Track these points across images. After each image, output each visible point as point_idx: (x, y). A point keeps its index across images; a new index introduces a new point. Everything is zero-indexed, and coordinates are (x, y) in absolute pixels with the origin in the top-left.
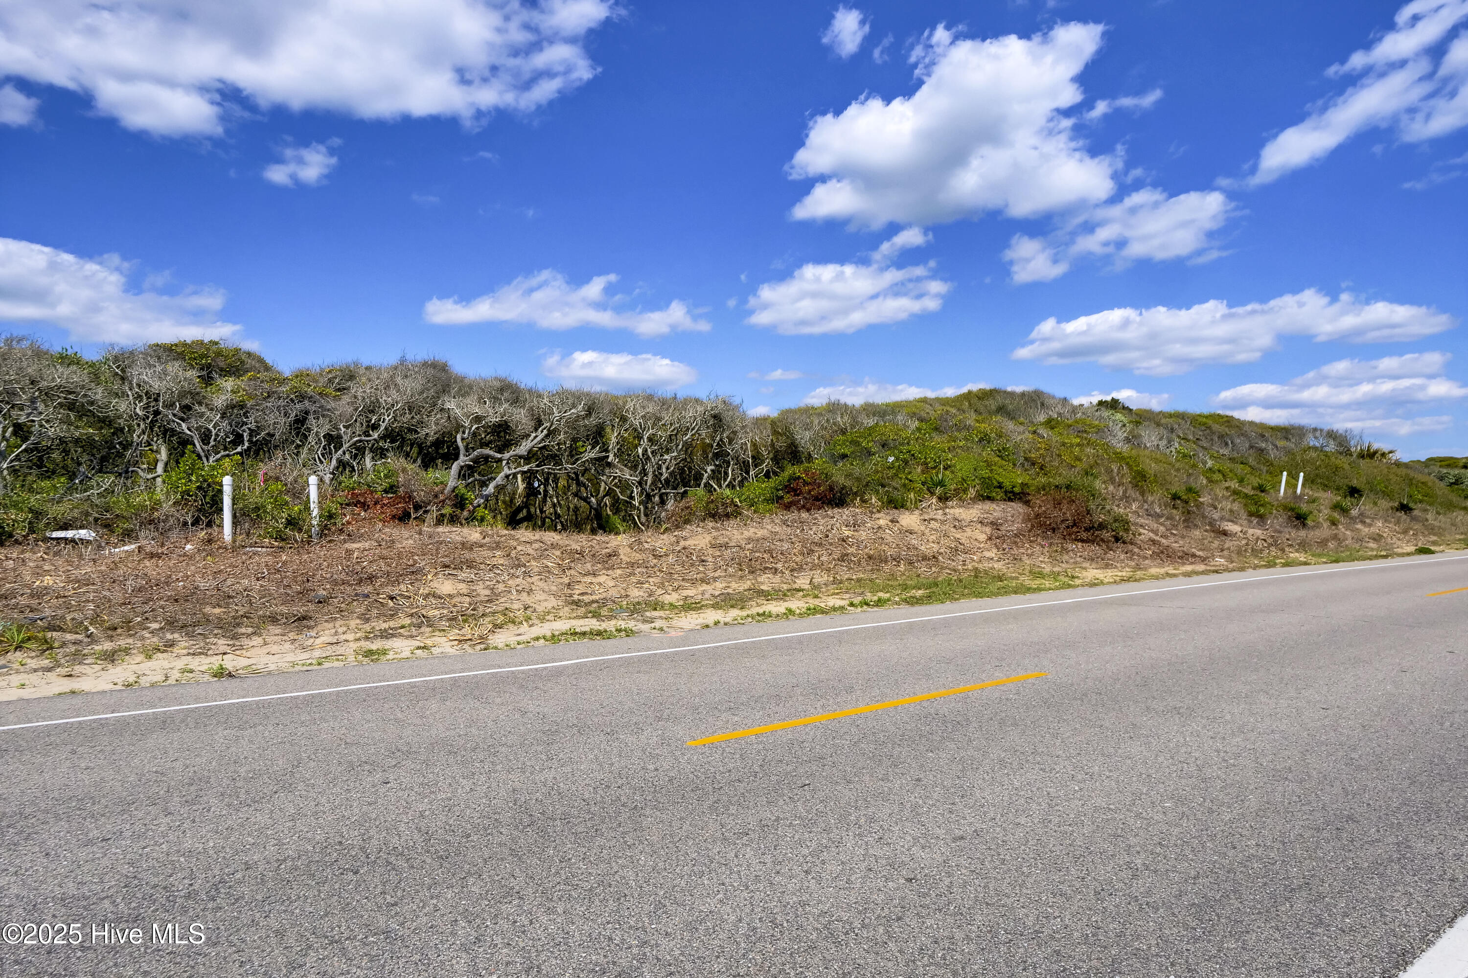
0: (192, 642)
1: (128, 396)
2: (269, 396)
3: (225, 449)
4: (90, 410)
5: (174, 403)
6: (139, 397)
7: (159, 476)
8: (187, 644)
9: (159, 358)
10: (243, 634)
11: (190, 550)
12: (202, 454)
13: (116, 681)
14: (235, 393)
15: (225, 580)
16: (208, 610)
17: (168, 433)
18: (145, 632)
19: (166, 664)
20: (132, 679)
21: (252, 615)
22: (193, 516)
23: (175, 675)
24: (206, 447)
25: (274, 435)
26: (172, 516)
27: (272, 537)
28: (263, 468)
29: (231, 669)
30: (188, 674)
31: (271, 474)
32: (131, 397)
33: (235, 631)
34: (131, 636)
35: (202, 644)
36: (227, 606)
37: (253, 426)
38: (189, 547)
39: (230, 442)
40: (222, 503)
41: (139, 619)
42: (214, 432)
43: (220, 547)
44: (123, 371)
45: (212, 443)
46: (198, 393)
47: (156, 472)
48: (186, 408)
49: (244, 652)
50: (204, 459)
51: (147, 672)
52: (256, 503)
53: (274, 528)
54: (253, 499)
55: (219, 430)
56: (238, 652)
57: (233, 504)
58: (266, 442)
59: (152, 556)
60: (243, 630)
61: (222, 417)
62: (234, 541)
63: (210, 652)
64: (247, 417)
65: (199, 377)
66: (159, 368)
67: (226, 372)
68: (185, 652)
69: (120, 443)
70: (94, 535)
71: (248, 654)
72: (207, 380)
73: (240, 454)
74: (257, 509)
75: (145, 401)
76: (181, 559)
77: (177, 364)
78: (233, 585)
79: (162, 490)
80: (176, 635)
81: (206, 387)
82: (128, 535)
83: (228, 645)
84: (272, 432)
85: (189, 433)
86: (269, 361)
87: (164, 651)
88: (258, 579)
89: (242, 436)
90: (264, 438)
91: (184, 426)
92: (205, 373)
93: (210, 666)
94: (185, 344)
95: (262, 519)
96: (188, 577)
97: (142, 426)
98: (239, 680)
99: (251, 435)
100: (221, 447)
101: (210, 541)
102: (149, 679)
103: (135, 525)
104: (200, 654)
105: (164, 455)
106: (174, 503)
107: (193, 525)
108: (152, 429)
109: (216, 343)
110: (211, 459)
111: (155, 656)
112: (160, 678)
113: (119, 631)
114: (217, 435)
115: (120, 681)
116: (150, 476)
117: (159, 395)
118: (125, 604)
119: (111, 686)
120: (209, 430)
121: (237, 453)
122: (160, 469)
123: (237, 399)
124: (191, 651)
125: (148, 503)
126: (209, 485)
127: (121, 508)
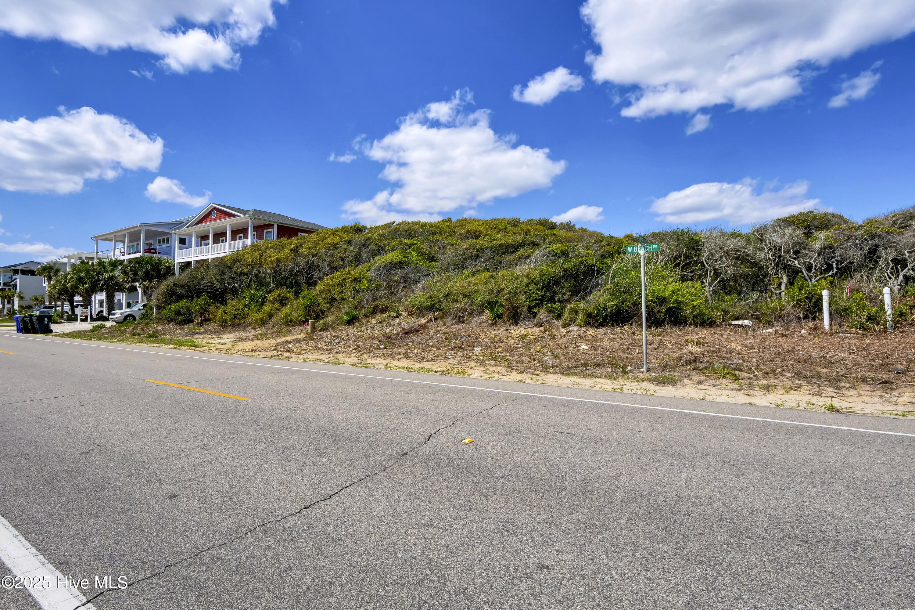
0: (811, 387)
1: (764, 249)
2: (849, 239)
3: (821, 274)
4: (747, 259)
5: (790, 250)
6: (770, 249)
7: (783, 291)
8: (808, 388)
9: (780, 226)
10: (844, 387)
11: (804, 333)
12: (807, 278)
13: (771, 402)
14: (826, 240)
15: (828, 353)
16: (819, 369)
17: (786, 267)
18: (783, 378)
19: (797, 397)
20: (780, 402)
21: (848, 376)
22: (804, 314)
23: (803, 405)
24: (809, 274)
25: (853, 263)
26: (792, 314)
27: (857, 327)
28: (848, 284)
29: (838, 408)
30: (811, 406)
31: (852, 287)
32: (766, 250)
33: (838, 384)
34: (776, 378)
35: (818, 389)
36: (831, 368)
37: (839, 258)
38: (803, 331)
39: (824, 270)
40: (822, 306)
41: (780, 370)
42: (814, 264)
43: (822, 333)
44: (761, 236)
45: (813, 271)
46: (803, 243)
47: (781, 289)
48: (797, 252)
49: (846, 398)
50: (809, 281)
51: (788, 400)
52: (845, 306)
53: (858, 322)
54: (843, 303)
55: (817, 263)
56: (841, 398)
57: (830, 307)
58: (848, 267)
59: (783, 335)
60: (843, 385)
61: (819, 255)
62: (831, 329)
63: (822, 395)
64: (835, 253)
65: (803, 233)
66: (781, 232)
67: (819, 228)
68: (808, 392)
69: (762, 275)
70: (751, 323)
71: (849, 400)
72: (808, 234)
73: (832, 276)
74: (846, 310)
75: (773, 251)
76: (800, 338)
77: (790, 228)
78: (834, 356)
79: (785, 299)
80: (802, 382)
81: (808, 239)
82: (769, 324)
83: (834, 392)
84: (852, 261)
85: (799, 266)
86: (847, 217)
87: (795, 390)
88: (850, 354)
89: (832, 265)
90: (846, 266)
91: (796, 262)
92: (807, 230)
93: (825, 403)
94: (794, 216)
95: (849, 316)
96: (805, 349)
97: (773, 265)
98: (844, 415)
99: (837, 264)
100: (819, 273)
101: (816, 329)
102: (789, 404)
103: (772, 318)
104: (817, 395)
105: (785, 280)
106: (793, 307)
107: (804, 319)
108: (777, 266)
109: (812, 212)
110: (813, 280)
111: (790, 392)
112: (795, 405)
113: (770, 375)
114: (816, 266)
115: (773, 402)
116: (778, 292)
117: (781, 247)
118: (771, 361)
119: (768, 404)
120: (810, 263)
121: (830, 276)
122: (783, 287)
123: (827, 243)
124: (811, 392)
125: (778, 306)
126: (812, 296)
127: (764, 309)
